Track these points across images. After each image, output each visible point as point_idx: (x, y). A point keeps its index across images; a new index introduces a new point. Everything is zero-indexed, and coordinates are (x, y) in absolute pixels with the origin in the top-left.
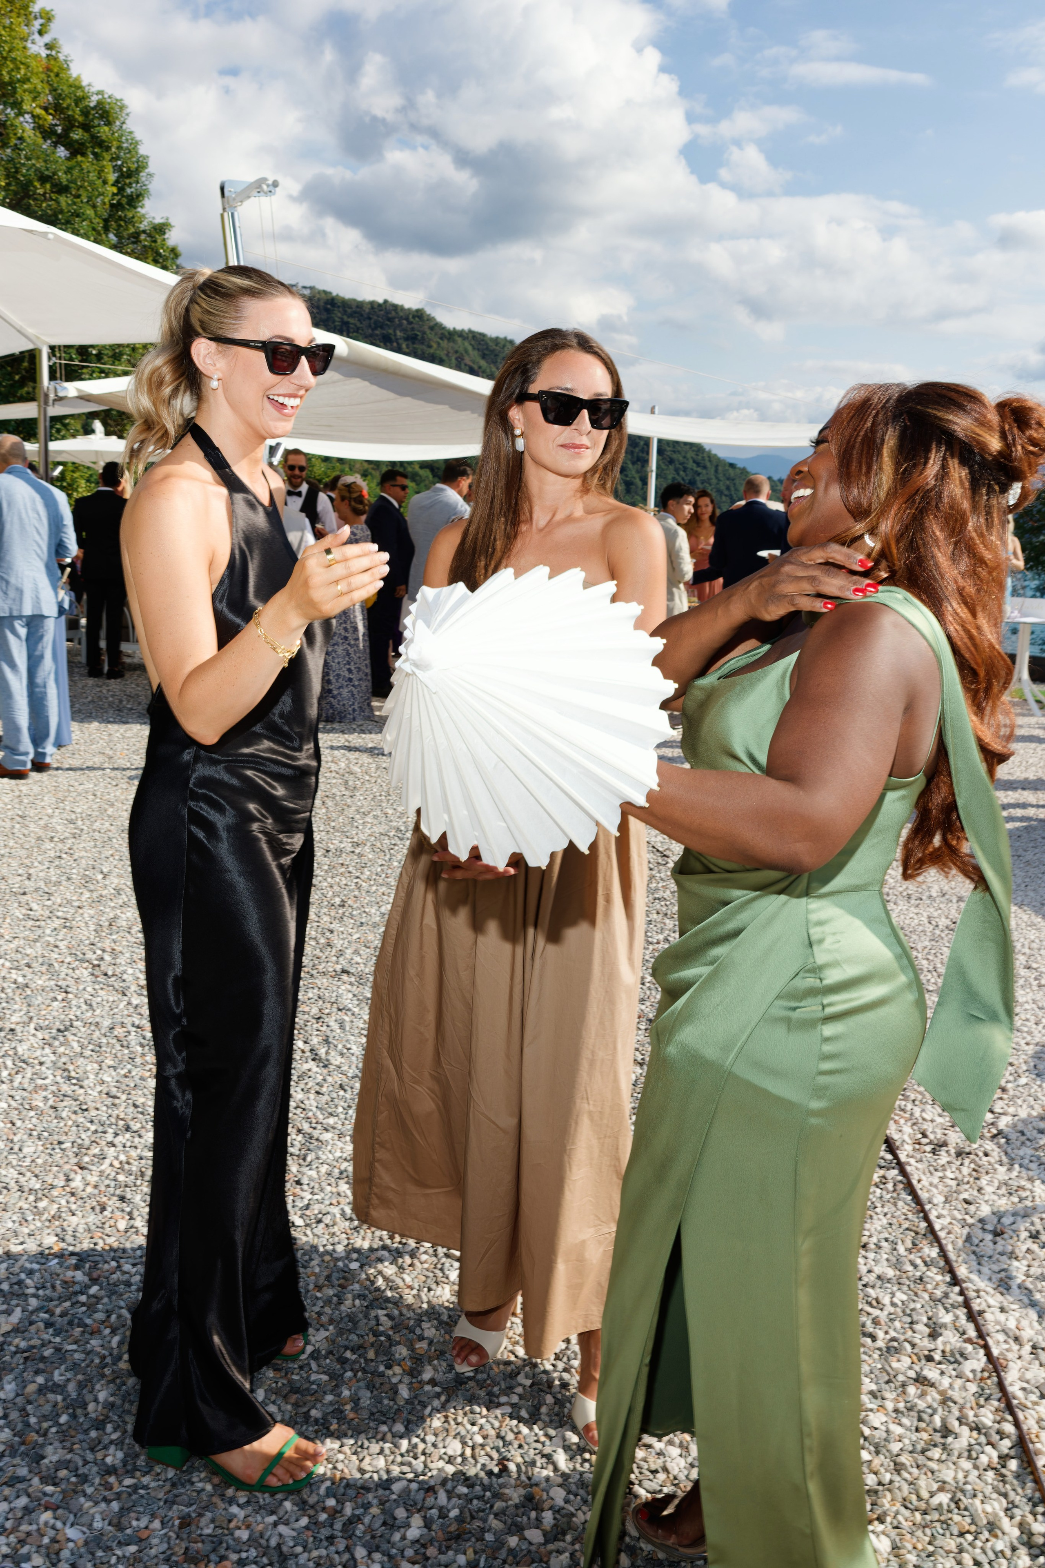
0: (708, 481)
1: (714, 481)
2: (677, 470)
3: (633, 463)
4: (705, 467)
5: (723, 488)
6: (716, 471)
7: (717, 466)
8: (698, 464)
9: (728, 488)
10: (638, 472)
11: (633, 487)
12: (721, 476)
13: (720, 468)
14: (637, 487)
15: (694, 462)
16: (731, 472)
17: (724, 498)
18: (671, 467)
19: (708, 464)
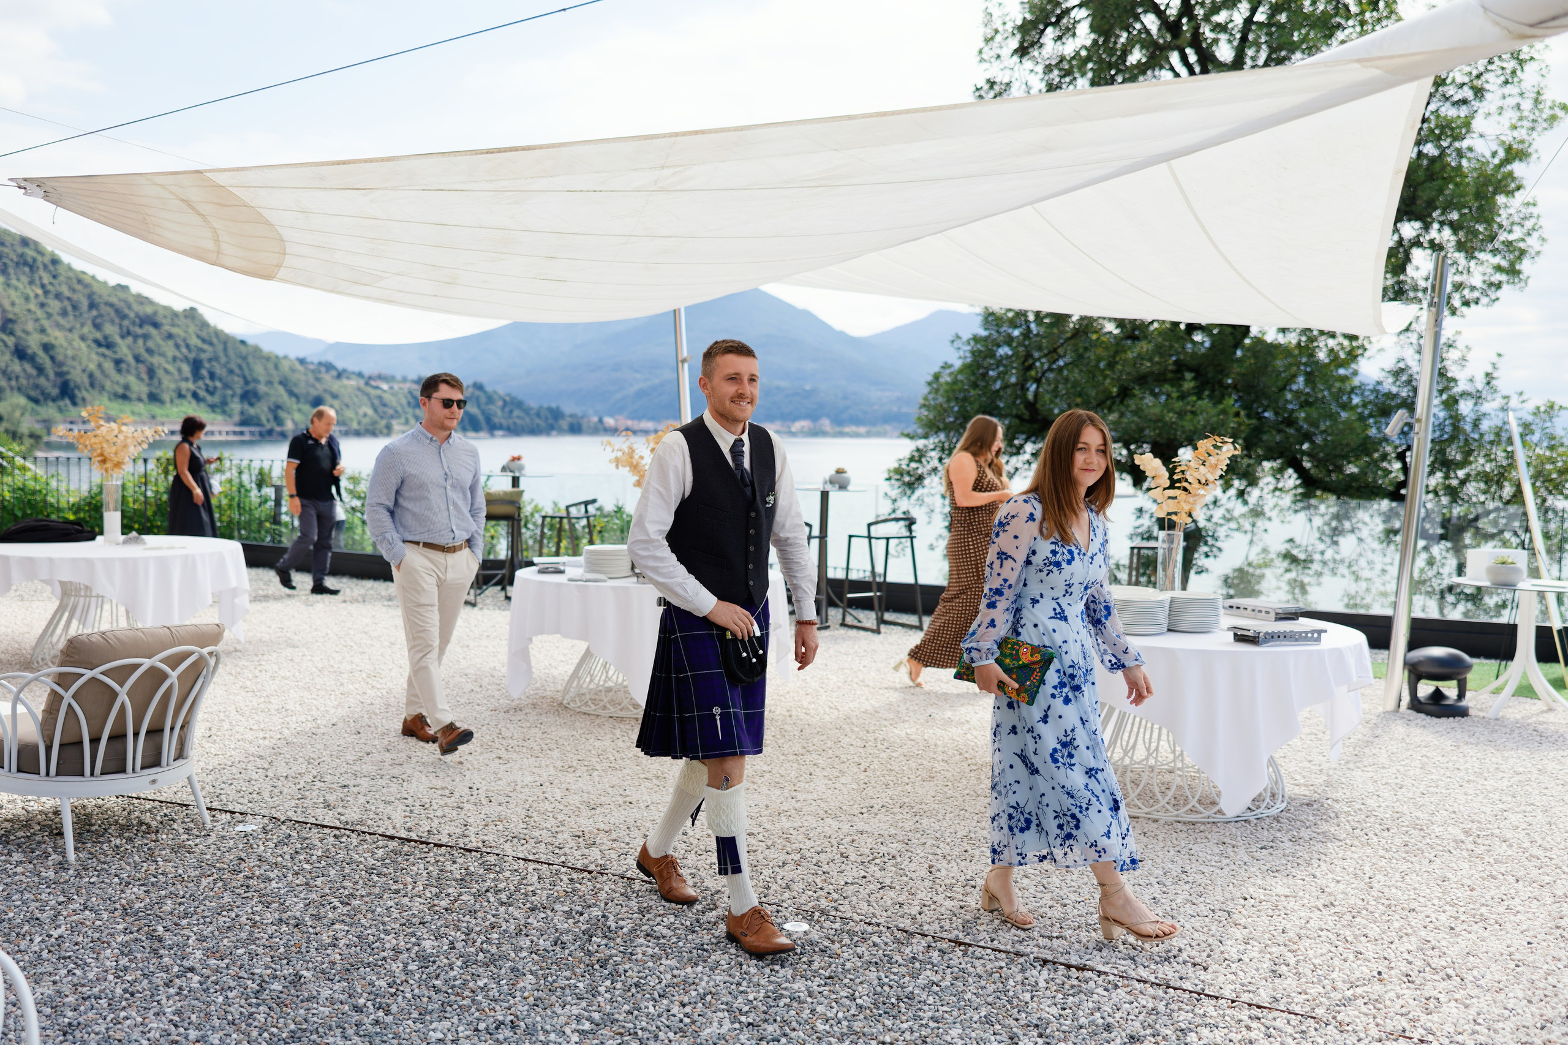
0: (215, 358)
1: (223, 359)
2: (177, 346)
3: (123, 337)
4: (211, 344)
5: (233, 366)
6: (225, 349)
7: (225, 343)
8: (204, 341)
9: (240, 367)
10: (129, 347)
11: (123, 366)
12: (231, 353)
13: (229, 345)
14: (128, 365)
15: (198, 337)
16: (242, 348)
17: (236, 379)
18: (171, 343)
19: (215, 340)
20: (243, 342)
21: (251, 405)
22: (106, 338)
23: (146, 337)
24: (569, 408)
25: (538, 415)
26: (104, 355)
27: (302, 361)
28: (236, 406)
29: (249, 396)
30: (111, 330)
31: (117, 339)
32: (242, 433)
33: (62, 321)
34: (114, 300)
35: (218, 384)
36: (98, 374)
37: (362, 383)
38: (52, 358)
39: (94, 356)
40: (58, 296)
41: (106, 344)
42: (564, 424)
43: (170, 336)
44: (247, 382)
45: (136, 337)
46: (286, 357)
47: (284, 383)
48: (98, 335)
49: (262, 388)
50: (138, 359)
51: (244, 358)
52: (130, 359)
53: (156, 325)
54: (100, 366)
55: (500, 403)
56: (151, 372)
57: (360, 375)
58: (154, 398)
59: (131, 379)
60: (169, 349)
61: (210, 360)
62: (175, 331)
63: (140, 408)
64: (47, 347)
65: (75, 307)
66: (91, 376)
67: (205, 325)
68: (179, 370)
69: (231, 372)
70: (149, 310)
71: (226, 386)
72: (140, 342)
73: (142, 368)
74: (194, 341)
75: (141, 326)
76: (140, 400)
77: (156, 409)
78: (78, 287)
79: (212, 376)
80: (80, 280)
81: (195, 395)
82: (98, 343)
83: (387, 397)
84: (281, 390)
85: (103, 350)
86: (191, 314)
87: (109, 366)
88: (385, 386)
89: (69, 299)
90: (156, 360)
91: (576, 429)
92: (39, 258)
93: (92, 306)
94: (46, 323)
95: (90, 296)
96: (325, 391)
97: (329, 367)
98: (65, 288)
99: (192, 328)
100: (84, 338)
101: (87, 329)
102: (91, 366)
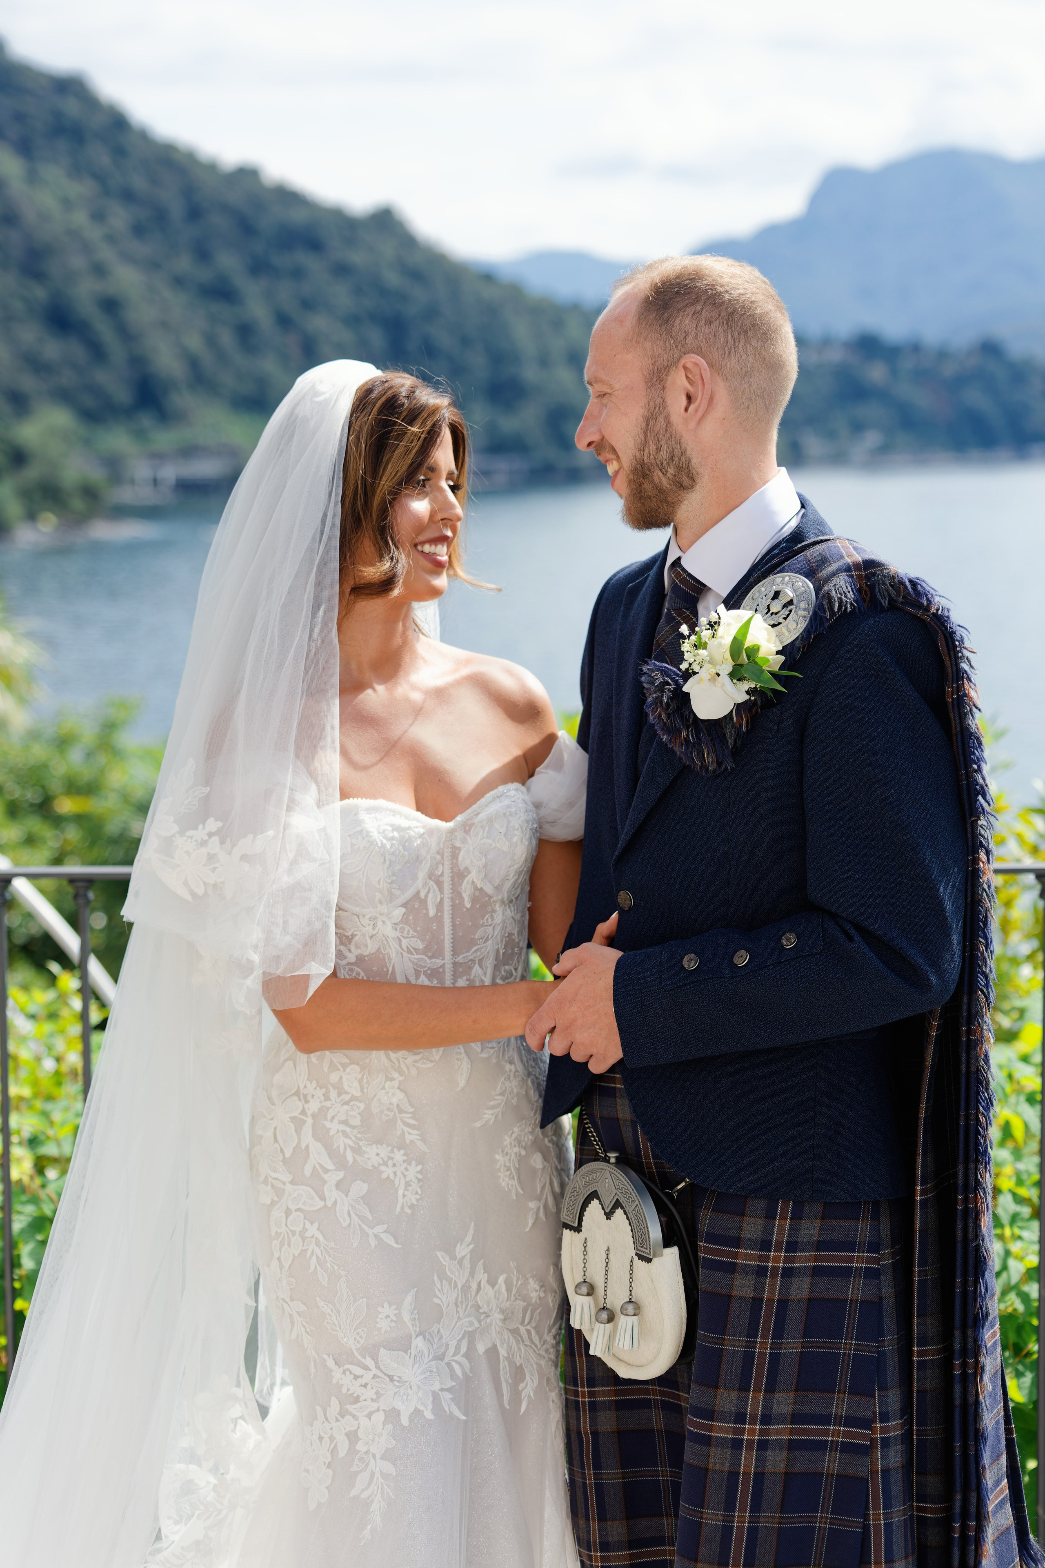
0: (434, 314)
1: (450, 316)
2: (359, 291)
3: (251, 276)
9: (485, 332)
10: (265, 297)
17: (477, 353)
18: (345, 283)
19: (430, 274)
20: (488, 276)
22: (222, 278)
23: (298, 274)
26: (216, 318)
29: (504, 390)
30: (228, 261)
31: (242, 281)
33: (137, 247)
36: (207, 359)
38: (121, 329)
39: (200, 320)
40: (128, 196)
41: (222, 292)
43: (342, 270)
45: (277, 275)
47: (572, 359)
48: (204, 275)
49: (530, 374)
50: (284, 321)
51: (493, 311)
52: (267, 323)
53: (315, 249)
54: (211, 340)
59: (270, 365)
60: (342, 297)
61: (423, 317)
62: (356, 257)
64: (110, 306)
65: (160, 217)
66: (193, 362)
67: (410, 240)
69: (466, 341)
70: (300, 215)
73: (291, 341)
74: (392, 279)
75: (286, 251)
78: (166, 174)
79: (428, 351)
80: (171, 160)
82: (208, 293)
84: (566, 375)
85: (213, 307)
86: (384, 220)
87: (227, 338)
89: (149, 201)
93: (195, 213)
94: (106, 254)
95: (189, 192)
98: (139, 183)
99: (388, 249)
100: (179, 282)
101: (184, 263)
102: (194, 342)
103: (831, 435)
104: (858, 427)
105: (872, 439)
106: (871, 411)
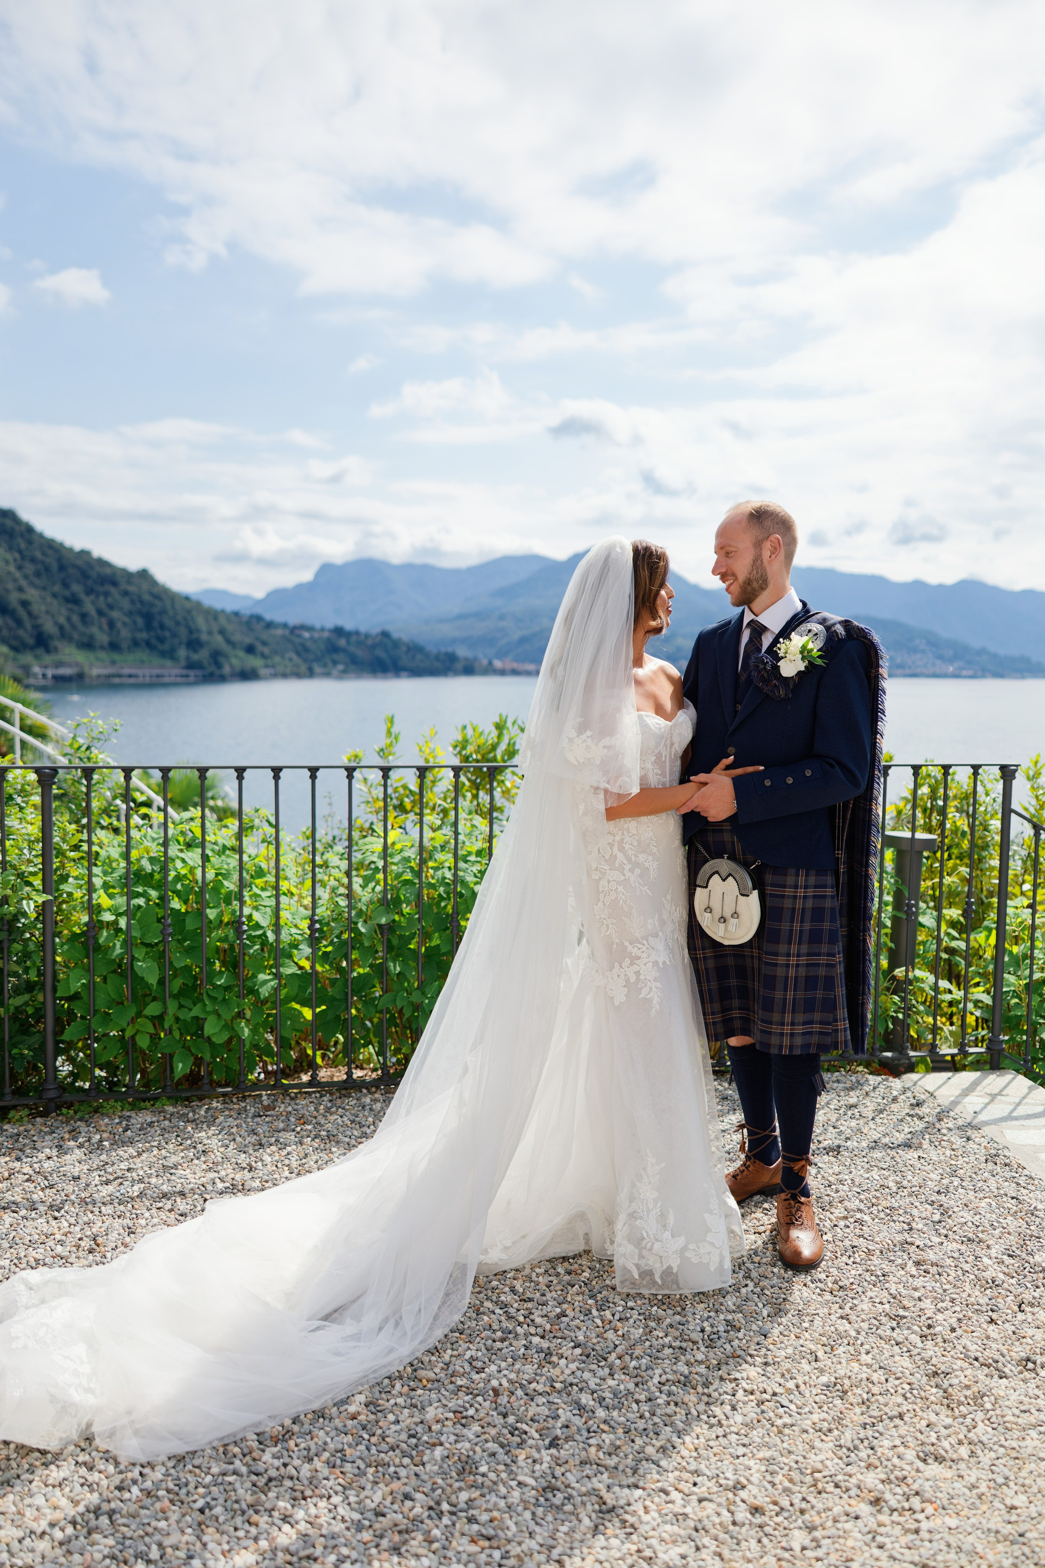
20: (187, 598)
21: (195, 651)
22: (74, 595)
23: (107, 594)
24: (462, 652)
25: (437, 658)
26: (71, 610)
27: (236, 614)
28: (182, 653)
29: (194, 644)
30: (76, 588)
31: (83, 596)
32: (187, 676)
33: (37, 581)
34: (79, 562)
35: (167, 634)
36: (67, 627)
37: (287, 632)
38: (30, 614)
39: (64, 611)
40: (33, 560)
41: (74, 600)
42: (459, 666)
43: (126, 593)
44: (191, 632)
45: (98, 594)
46: (223, 611)
47: (222, 632)
48: (67, 593)
49: (204, 637)
50: (100, 613)
51: (189, 612)
52: (93, 612)
53: (114, 583)
54: (69, 619)
55: (404, 649)
56: (111, 624)
57: (285, 626)
58: (114, 646)
59: (94, 630)
60: (125, 603)
61: (160, 613)
62: (131, 589)
63: (102, 655)
64: (25, 604)
65: (47, 569)
66: (61, 628)
67: (154, 583)
68: (135, 623)
69: (178, 623)
70: (108, 571)
71: (174, 635)
72: (102, 598)
73: (104, 621)
74: (147, 597)
75: (102, 584)
76: (102, 648)
77: (116, 657)
78: (50, 552)
79: (162, 627)
80: (53, 547)
81: (148, 644)
82: (67, 600)
83: (309, 644)
84: (219, 639)
85: (70, 606)
86: (144, 574)
87: (76, 619)
88: (307, 635)
89: (42, 562)
90: (115, 614)
91: (469, 670)
92: (17, 528)
93: (62, 568)
94: (23, 583)
95: (60, 559)
96: (257, 639)
97: (259, 618)
98: (38, 555)
99: (145, 586)
100: (55, 595)
101: (57, 588)
102: (62, 620)
103: (325, 665)
104: (335, 663)
105: (340, 667)
106: (340, 657)
